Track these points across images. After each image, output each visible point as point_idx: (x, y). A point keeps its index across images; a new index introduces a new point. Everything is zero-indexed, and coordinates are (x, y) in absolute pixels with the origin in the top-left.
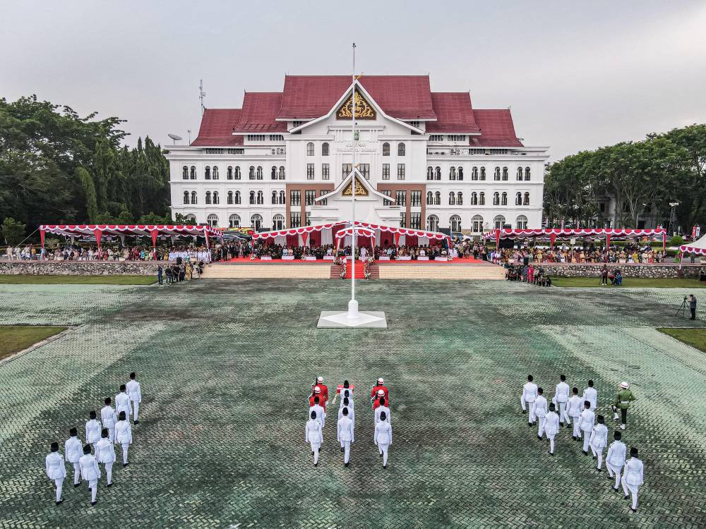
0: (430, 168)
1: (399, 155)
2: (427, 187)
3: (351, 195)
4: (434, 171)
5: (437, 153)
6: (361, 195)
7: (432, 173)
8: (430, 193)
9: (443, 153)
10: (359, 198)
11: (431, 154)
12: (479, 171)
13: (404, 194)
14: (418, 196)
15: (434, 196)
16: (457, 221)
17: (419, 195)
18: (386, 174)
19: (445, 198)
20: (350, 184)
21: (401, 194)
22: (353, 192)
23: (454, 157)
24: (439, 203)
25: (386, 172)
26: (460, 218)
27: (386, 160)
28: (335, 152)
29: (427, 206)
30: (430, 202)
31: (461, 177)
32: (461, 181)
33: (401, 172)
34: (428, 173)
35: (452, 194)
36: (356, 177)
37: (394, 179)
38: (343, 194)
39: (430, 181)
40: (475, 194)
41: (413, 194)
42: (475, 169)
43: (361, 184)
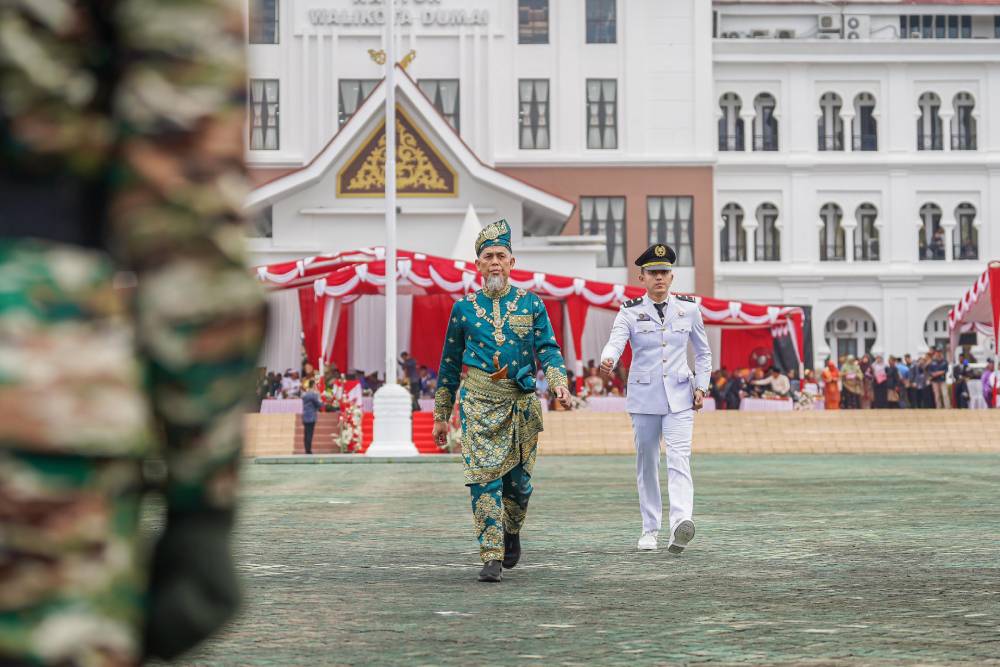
0: (730, 102)
1: (591, 39)
2: (720, 183)
3: (378, 190)
4: (749, 113)
5: (758, 34)
6: (421, 189)
7: (740, 124)
8: (734, 211)
9: (785, 35)
10: (414, 204)
11: (735, 35)
12: (948, 112)
13: (618, 215)
14: (677, 221)
15: (751, 223)
16: (861, 337)
17: (684, 214)
18: (534, 127)
19: (800, 232)
20: (376, 141)
21: (602, 215)
22: (391, 180)
23: (833, 52)
24: (773, 253)
25: (534, 117)
26: (870, 325)
27: (534, 61)
28: (304, 26)
29: (721, 269)
30: (734, 247)
31: (869, 137)
32: (868, 157)
33: (602, 116)
34: (723, 125)
35: (831, 212)
36: (399, 115)
37: (569, 145)
38: (345, 188)
39: (732, 157)
40: (931, 214)
41: (655, 214)
42: (930, 103)
43: (422, 144)
